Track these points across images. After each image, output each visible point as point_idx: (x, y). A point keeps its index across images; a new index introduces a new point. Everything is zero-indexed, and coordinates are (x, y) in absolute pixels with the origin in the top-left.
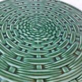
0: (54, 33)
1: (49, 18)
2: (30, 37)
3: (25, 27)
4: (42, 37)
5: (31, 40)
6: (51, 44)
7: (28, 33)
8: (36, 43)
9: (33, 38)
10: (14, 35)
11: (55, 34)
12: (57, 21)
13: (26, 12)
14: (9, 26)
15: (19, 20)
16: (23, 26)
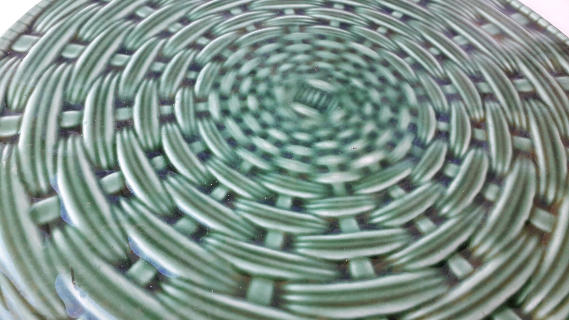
0: (405, 119)
2: (288, 156)
3: (252, 103)
7: (277, 135)
10: (206, 155)
11: (413, 128)
14: (171, 101)
16: (243, 98)
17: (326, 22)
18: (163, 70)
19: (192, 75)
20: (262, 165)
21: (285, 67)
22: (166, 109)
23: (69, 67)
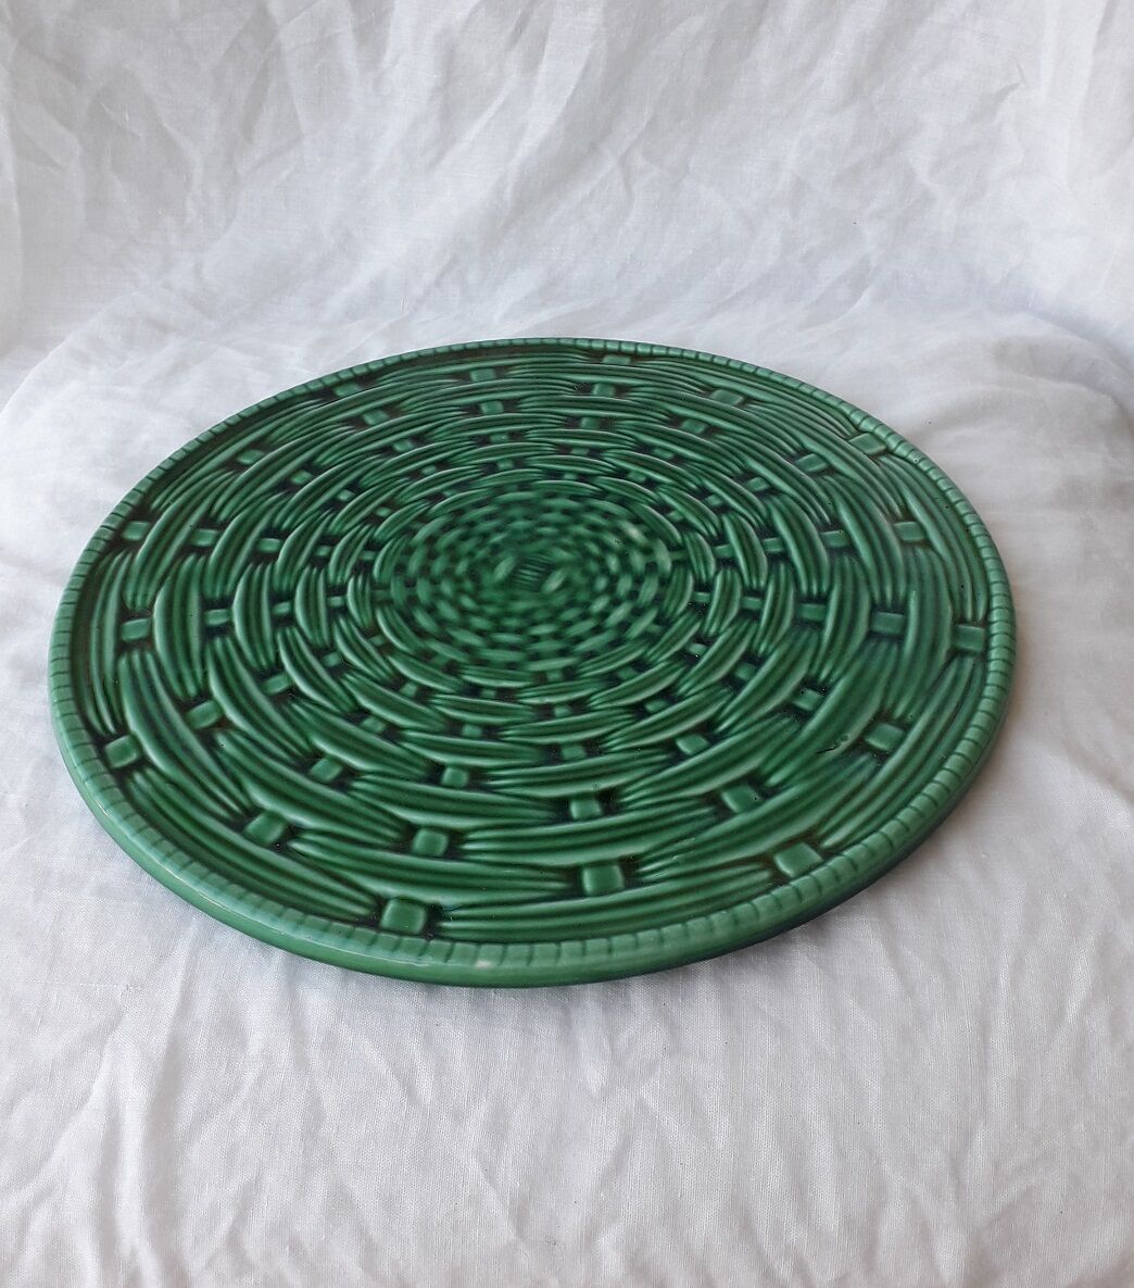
0: (649, 590)
1: (637, 521)
2: (495, 645)
3: (446, 588)
4: (575, 631)
5: (511, 665)
6: (640, 665)
7: (479, 623)
8: (541, 678)
9: (513, 647)
10: (387, 649)
11: (658, 600)
12: (665, 509)
13: (432, 473)
14: (341, 590)
15: (401, 543)
16: (435, 582)
17: (558, 474)
18: (330, 554)
19: (368, 556)
20: (460, 657)
21: (497, 538)
22: (336, 601)
23: (202, 559)
